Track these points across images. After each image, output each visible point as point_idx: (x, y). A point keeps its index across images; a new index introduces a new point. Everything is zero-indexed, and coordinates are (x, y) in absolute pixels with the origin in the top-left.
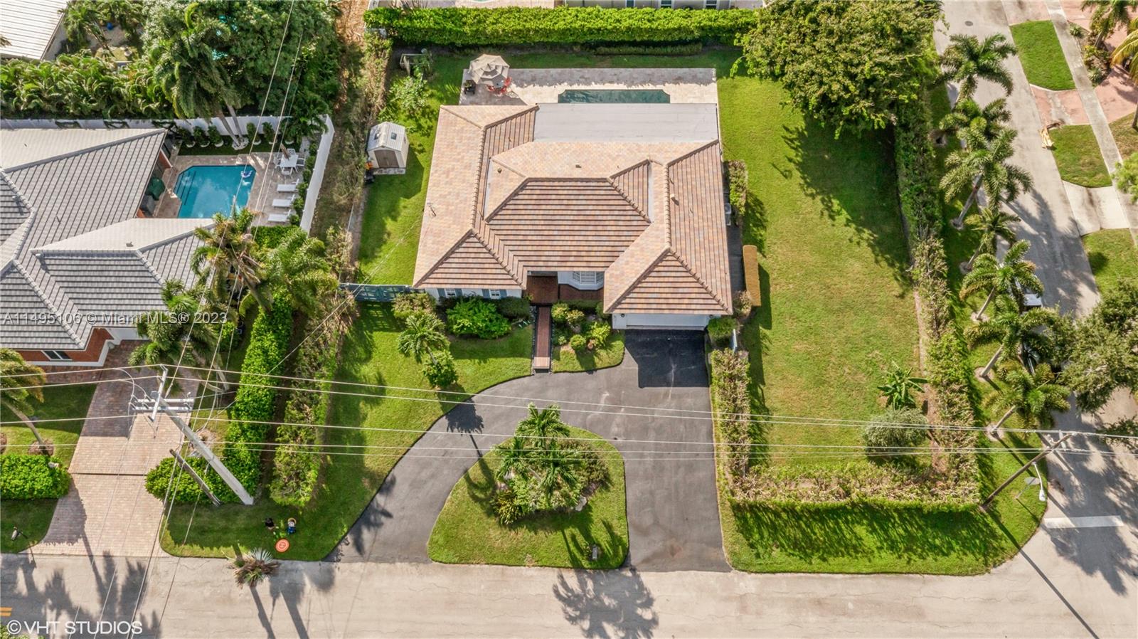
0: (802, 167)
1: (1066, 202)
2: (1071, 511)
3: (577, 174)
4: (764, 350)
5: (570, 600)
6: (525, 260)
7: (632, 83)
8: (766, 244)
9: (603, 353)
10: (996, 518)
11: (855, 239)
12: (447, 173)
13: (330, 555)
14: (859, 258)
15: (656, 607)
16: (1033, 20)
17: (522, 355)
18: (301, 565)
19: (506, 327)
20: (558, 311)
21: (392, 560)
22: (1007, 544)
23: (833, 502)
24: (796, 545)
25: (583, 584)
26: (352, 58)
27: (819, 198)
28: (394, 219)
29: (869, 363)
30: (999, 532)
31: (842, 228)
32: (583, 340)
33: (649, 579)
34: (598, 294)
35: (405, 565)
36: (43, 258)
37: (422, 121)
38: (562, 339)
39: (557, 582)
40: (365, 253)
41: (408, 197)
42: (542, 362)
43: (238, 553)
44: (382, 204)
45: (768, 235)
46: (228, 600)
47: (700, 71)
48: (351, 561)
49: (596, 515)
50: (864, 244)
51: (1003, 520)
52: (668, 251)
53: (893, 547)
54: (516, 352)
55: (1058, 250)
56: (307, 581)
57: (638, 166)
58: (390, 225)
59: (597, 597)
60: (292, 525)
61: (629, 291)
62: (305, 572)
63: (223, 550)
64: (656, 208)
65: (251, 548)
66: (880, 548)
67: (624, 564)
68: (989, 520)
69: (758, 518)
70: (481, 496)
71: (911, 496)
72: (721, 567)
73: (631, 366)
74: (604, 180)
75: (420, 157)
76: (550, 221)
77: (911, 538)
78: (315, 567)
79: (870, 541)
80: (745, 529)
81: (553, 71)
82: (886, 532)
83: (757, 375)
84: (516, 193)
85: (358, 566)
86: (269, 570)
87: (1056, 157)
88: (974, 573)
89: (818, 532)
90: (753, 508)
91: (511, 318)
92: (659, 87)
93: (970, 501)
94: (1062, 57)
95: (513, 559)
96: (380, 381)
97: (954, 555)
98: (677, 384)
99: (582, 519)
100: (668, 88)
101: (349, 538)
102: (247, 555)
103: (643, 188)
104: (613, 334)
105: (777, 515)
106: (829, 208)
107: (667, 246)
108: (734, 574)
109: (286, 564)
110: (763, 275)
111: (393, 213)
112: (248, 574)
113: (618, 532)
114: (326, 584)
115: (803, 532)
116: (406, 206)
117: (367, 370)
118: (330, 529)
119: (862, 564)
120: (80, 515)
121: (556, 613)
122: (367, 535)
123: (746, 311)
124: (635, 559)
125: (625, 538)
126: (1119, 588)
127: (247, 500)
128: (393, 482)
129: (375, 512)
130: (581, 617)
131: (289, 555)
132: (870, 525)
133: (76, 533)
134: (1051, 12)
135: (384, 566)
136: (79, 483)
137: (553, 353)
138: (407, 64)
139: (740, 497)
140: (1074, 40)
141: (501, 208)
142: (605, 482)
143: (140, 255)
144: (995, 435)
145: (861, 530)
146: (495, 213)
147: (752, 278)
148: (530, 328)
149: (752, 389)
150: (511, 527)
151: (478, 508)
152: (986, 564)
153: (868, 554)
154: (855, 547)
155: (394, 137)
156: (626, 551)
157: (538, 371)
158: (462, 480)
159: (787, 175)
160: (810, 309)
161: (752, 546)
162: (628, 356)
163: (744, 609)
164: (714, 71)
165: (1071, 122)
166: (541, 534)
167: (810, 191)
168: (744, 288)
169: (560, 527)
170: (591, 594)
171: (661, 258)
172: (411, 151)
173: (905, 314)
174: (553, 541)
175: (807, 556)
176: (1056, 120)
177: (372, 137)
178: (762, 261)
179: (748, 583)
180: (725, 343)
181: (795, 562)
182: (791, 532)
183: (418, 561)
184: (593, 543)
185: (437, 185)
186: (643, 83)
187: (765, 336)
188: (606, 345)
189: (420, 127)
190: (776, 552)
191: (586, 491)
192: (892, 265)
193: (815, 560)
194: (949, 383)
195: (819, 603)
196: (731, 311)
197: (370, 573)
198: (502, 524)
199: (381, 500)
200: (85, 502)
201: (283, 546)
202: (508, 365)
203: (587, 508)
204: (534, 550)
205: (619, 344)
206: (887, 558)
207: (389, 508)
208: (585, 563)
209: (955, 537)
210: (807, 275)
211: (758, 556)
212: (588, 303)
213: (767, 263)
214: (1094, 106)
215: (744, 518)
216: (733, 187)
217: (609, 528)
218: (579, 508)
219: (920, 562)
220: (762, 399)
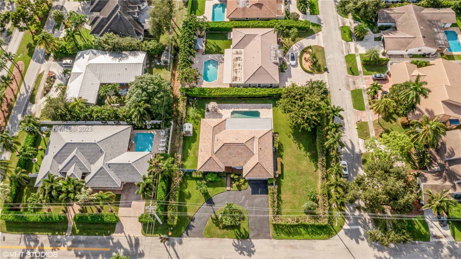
0: (293, 134)
1: (359, 144)
2: (350, 225)
3: (237, 142)
5: (236, 246)
6: (224, 163)
7: (250, 109)
8: (283, 156)
9: (243, 186)
10: (332, 226)
11: (305, 155)
12: (204, 139)
13: (181, 236)
14: (306, 160)
15: (255, 247)
16: (357, 88)
17: (223, 187)
18: (174, 238)
19: (220, 179)
20: (232, 176)
21: (195, 237)
22: (334, 233)
23: (295, 223)
24: (287, 233)
25: (239, 242)
26: (176, 100)
27: (297, 143)
28: (190, 149)
29: (306, 188)
30: (333, 230)
31: (302, 152)
32: (238, 183)
33: (253, 241)
34: (241, 170)
35: (198, 238)
36: (109, 165)
37: (196, 120)
38: (233, 182)
39: (233, 242)
40: (184, 159)
41: (193, 143)
42: (228, 188)
43: (160, 235)
44: (187, 145)
45: (284, 154)
46: (159, 246)
47: (268, 105)
48: (186, 237)
49: (242, 226)
50: (307, 156)
51: (334, 227)
52: (258, 162)
53: (309, 233)
54: (222, 186)
55: (355, 158)
56: (176, 242)
57: (251, 139)
58: (189, 151)
59: (242, 245)
60: (172, 229)
61: (249, 172)
62: (176, 240)
63: (157, 235)
64: (256, 151)
65: (163, 234)
66: (306, 234)
67: (248, 238)
68: (331, 227)
69: (278, 227)
70: (215, 222)
71: (312, 222)
72: (270, 238)
73: (250, 189)
74: (243, 144)
75: (196, 131)
76: (230, 154)
77: (313, 231)
78: (178, 238)
79: (303, 232)
80: (275, 229)
81: (229, 105)
82: (307, 230)
83: (279, 192)
84: (222, 147)
85: (188, 238)
86: (168, 239)
87: (358, 131)
88: (326, 239)
89: (292, 230)
90: (278, 225)
91: (221, 177)
92: (257, 110)
93: (326, 223)
94: (363, 100)
95: (223, 236)
96: (189, 193)
97: (322, 235)
98: (261, 194)
99: (238, 227)
100: (260, 110)
101: (185, 232)
102: (162, 236)
103: (252, 145)
104: (245, 181)
105: (283, 226)
106: (299, 146)
107: (258, 161)
108: (273, 240)
109: (171, 238)
110: (282, 165)
111: (190, 147)
112: (163, 240)
113: (246, 230)
114: (181, 243)
115: (288, 230)
116: (193, 145)
117: (186, 191)
118: (180, 230)
119: (301, 237)
120: (122, 227)
121: (233, 249)
122: (189, 231)
123: (277, 176)
124: (250, 237)
125: (248, 232)
126: (358, 242)
127: (161, 223)
128: (194, 219)
129: (191, 226)
130: (238, 250)
131: (172, 236)
132: (304, 228)
133: (122, 231)
134: (362, 86)
135: (193, 238)
136: (121, 219)
137: (231, 186)
138: (191, 103)
139: (274, 222)
140: (367, 95)
141: (218, 150)
142: (243, 218)
143: (132, 164)
144: (334, 206)
145: (302, 230)
146: (217, 152)
147: (279, 167)
148: (225, 179)
149: (278, 196)
150: (222, 229)
151: (214, 225)
152: (329, 237)
153: (303, 235)
154: (300, 234)
155: (190, 127)
156: (248, 234)
157: (228, 190)
158: (210, 218)
159: (289, 137)
160: (293, 174)
161: (277, 233)
162: (249, 186)
163: (274, 248)
164: (272, 105)
165: (363, 120)
166: (229, 231)
167: (295, 141)
168: (277, 170)
169: (233, 229)
170: (241, 245)
171: (257, 164)
172: (193, 129)
173: (316, 175)
174: (231, 232)
175: (289, 236)
176: (359, 120)
177: (184, 127)
179: (276, 242)
180: (272, 184)
181: (286, 237)
182: (286, 230)
183: (201, 237)
184: (241, 233)
185: (202, 142)
186: (253, 109)
187: (282, 182)
188: (244, 184)
189: (195, 122)
190: (282, 235)
191: (239, 221)
192: (314, 162)
193: (291, 237)
195: (291, 246)
196: (273, 177)
197: (191, 240)
198: (220, 228)
199: (192, 223)
200: (123, 224)
201: (170, 234)
202: (220, 189)
203: (240, 224)
204: (227, 235)
205: (247, 184)
206: (307, 236)
207: (194, 225)
208: (239, 238)
209: (323, 231)
210: (293, 165)
211: (278, 236)
212: (239, 173)
213: (283, 162)
214: (369, 116)
215: (275, 227)
216: (275, 142)
217: (244, 229)
218: (238, 225)
219: (314, 237)
220: (280, 198)
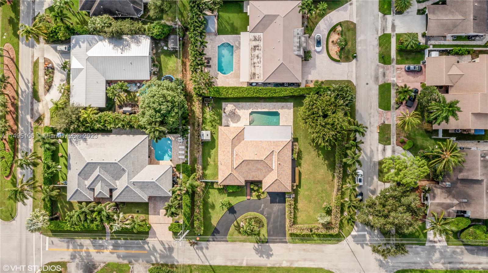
1: (378, 150)
2: (358, 231)
3: (256, 158)
4: (299, 194)
5: (256, 250)
6: (244, 177)
9: (262, 195)
11: (324, 163)
12: (224, 152)
13: (207, 241)
14: (324, 168)
15: (272, 252)
16: (386, 82)
17: (244, 196)
18: (202, 243)
19: (240, 189)
20: (252, 187)
21: (220, 241)
23: (309, 233)
25: (258, 247)
26: (190, 97)
27: (316, 150)
28: (210, 157)
29: (322, 197)
30: (342, 236)
31: (321, 159)
32: (258, 193)
33: (271, 245)
35: (223, 242)
36: (134, 183)
38: (253, 192)
39: (253, 246)
42: (248, 197)
43: (189, 240)
46: (189, 249)
47: (288, 104)
48: (212, 242)
50: (325, 165)
53: (321, 240)
55: (372, 165)
56: (204, 246)
57: (271, 153)
58: (209, 159)
59: (262, 249)
61: (268, 187)
64: (274, 166)
65: (192, 239)
66: (319, 240)
67: (267, 242)
69: (294, 235)
72: (286, 242)
73: (269, 198)
74: (262, 160)
78: (205, 243)
79: (316, 239)
80: (291, 237)
81: (247, 104)
83: (296, 202)
84: (241, 163)
85: (214, 243)
86: (196, 244)
87: (379, 135)
88: (335, 244)
92: (277, 110)
93: (337, 232)
94: (390, 97)
95: (244, 241)
96: (213, 203)
97: (332, 241)
98: (279, 203)
99: (259, 234)
100: (280, 111)
101: (211, 237)
102: (191, 241)
103: (271, 160)
105: (298, 235)
107: (277, 178)
108: (288, 244)
109: (199, 242)
110: (300, 174)
111: (209, 155)
112: (192, 244)
117: (210, 200)
119: (314, 242)
120: (154, 233)
121: (254, 252)
123: (295, 188)
130: (259, 253)
133: (155, 236)
134: (392, 79)
136: (152, 225)
137: (251, 195)
140: (395, 91)
142: (263, 226)
143: (156, 182)
145: (315, 237)
146: (237, 167)
147: (297, 177)
150: (244, 235)
151: (237, 231)
152: (338, 242)
153: (316, 241)
155: (207, 135)
157: (248, 199)
158: (233, 224)
160: (310, 183)
162: (268, 196)
163: (289, 251)
164: (292, 104)
165: (386, 123)
166: (250, 237)
168: (295, 182)
170: (260, 248)
171: (276, 180)
172: (211, 135)
174: (253, 238)
176: (383, 122)
178: (300, 170)
179: (291, 246)
183: (226, 241)
184: (260, 238)
185: (221, 155)
186: (273, 109)
187: (299, 191)
188: (263, 193)
189: (213, 126)
191: (259, 228)
192: (331, 171)
195: (304, 250)
196: (291, 190)
197: (216, 244)
198: (241, 234)
200: (155, 229)
201: (198, 239)
202: (241, 198)
203: (259, 231)
205: (266, 194)
206: (319, 242)
208: (259, 242)
210: (311, 173)
211: (294, 241)
213: (302, 170)
214: (394, 117)
215: (291, 235)
216: (294, 152)
219: (325, 242)
220: (297, 206)
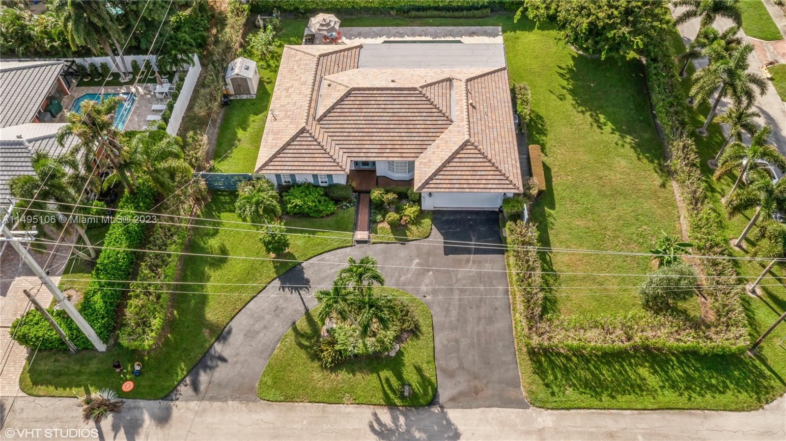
0: (572, 92)
3: (392, 85)
4: (550, 225)
5: (383, 434)
6: (349, 151)
7: (437, 36)
8: (547, 146)
9: (413, 228)
10: (763, 361)
11: (620, 142)
12: (287, 90)
13: (168, 394)
14: (625, 157)
17: (345, 229)
18: (142, 403)
19: (332, 207)
20: (376, 194)
21: (224, 400)
22: (776, 383)
23: (618, 345)
24: (586, 384)
25: (395, 420)
26: (219, 20)
27: (588, 113)
28: (244, 129)
29: (640, 235)
30: (768, 373)
31: (608, 135)
32: (398, 216)
33: (454, 415)
34: (410, 182)
35: (236, 404)
37: (271, 62)
38: (379, 217)
39: (372, 418)
40: (218, 154)
41: (256, 114)
42: (361, 235)
43: (88, 392)
44: (235, 120)
45: (549, 140)
47: (489, 28)
48: (187, 400)
49: (407, 359)
50: (628, 146)
51: (769, 362)
52: (468, 141)
53: (674, 386)
54: (340, 226)
56: (146, 417)
57: (442, 81)
58: (240, 133)
59: (408, 431)
60: (137, 368)
62: (146, 410)
63: (74, 391)
64: (458, 110)
65: (100, 388)
66: (663, 387)
67: (433, 402)
68: (757, 362)
69: (551, 362)
70: (307, 343)
71: (689, 340)
72: (520, 404)
73: (437, 239)
74: (415, 89)
75: (268, 87)
77: (689, 378)
78: (155, 404)
79: (653, 381)
80: (540, 371)
81: (375, 29)
82: (666, 373)
83: (544, 240)
84: (342, 100)
85: (194, 404)
86: (113, 408)
87: (776, 85)
88: (749, 409)
89: (606, 373)
90: (547, 352)
91: (337, 201)
92: (457, 39)
93: (741, 343)
94: (770, 18)
95: (334, 398)
96: (223, 251)
97: (729, 393)
98: (477, 252)
99: (396, 364)
100: (465, 39)
101: (188, 380)
102: (96, 395)
103: (446, 96)
104: (422, 214)
105: (568, 359)
106: (597, 121)
107: (467, 137)
108: (532, 411)
109: (130, 402)
110: (547, 169)
111: (244, 126)
112: (94, 412)
113: (427, 374)
114: (163, 419)
115: (592, 373)
116: (254, 120)
117: (213, 243)
118: (170, 372)
119: (648, 401)
122: (203, 377)
123: (534, 192)
124: (443, 396)
125: (433, 379)
127: (101, 347)
128: (229, 332)
129: (213, 358)
131: (134, 395)
132: (652, 367)
135: (217, 404)
137: (372, 226)
138: (261, 23)
139: (535, 341)
140: (777, 7)
141: (329, 111)
142: (415, 332)
143: (27, 144)
144: (754, 292)
145: (644, 372)
146: (325, 115)
147: (537, 169)
148: (352, 210)
149: (542, 256)
150: (333, 370)
151: (303, 354)
152: (759, 400)
153: (652, 392)
154: (639, 386)
155: (247, 68)
156: (435, 391)
157: (359, 242)
158: (290, 331)
159: (562, 98)
160: (587, 194)
161: (547, 386)
162: (435, 231)
164: (500, 28)
165: (783, 62)
166: (359, 375)
167: (580, 109)
169: (375, 370)
170: (403, 429)
171: (461, 148)
172: (261, 83)
173: (666, 198)
174: (368, 381)
175: (597, 395)
176: (771, 60)
177: (229, 68)
178: (545, 159)
179: (546, 419)
181: (587, 399)
182: (582, 373)
183: (248, 401)
184: (403, 382)
185: (279, 98)
186: (445, 36)
187: (550, 215)
188: (417, 220)
189: (269, 66)
190: (569, 391)
191: (398, 339)
193: (605, 398)
194: (711, 247)
195: (611, 435)
196: (521, 190)
197: (204, 411)
198: (324, 367)
199: (218, 347)
201: (128, 386)
202: (333, 237)
203: (400, 353)
204: (352, 390)
205: (427, 222)
206: (670, 396)
207: (225, 354)
208: (398, 402)
209: (728, 377)
210: (583, 168)
211: (553, 394)
212: (401, 189)
213: (548, 161)
215: (540, 362)
216: (519, 102)
217: (419, 370)
218: (393, 354)
219: (699, 399)
220: (550, 264)
